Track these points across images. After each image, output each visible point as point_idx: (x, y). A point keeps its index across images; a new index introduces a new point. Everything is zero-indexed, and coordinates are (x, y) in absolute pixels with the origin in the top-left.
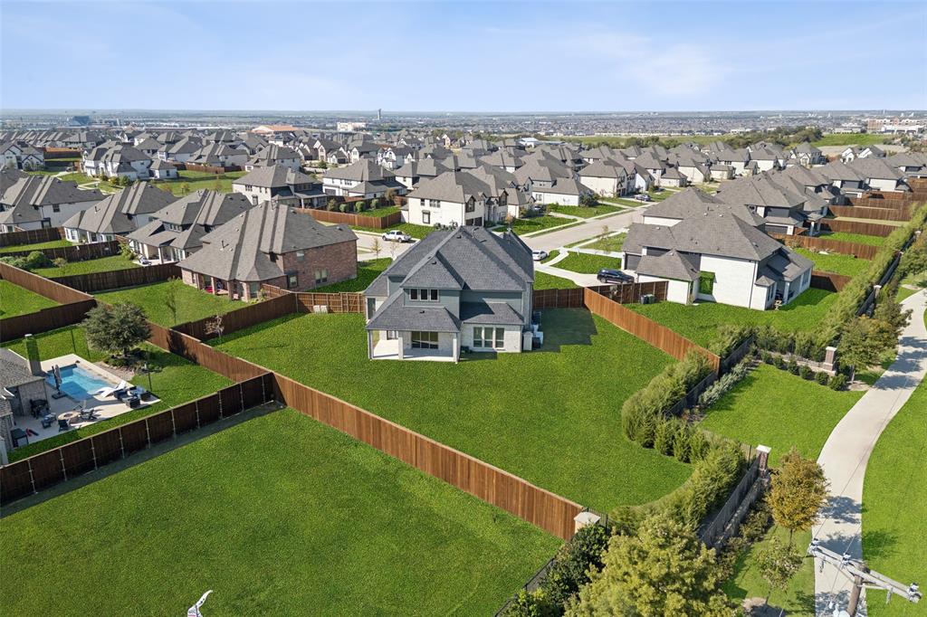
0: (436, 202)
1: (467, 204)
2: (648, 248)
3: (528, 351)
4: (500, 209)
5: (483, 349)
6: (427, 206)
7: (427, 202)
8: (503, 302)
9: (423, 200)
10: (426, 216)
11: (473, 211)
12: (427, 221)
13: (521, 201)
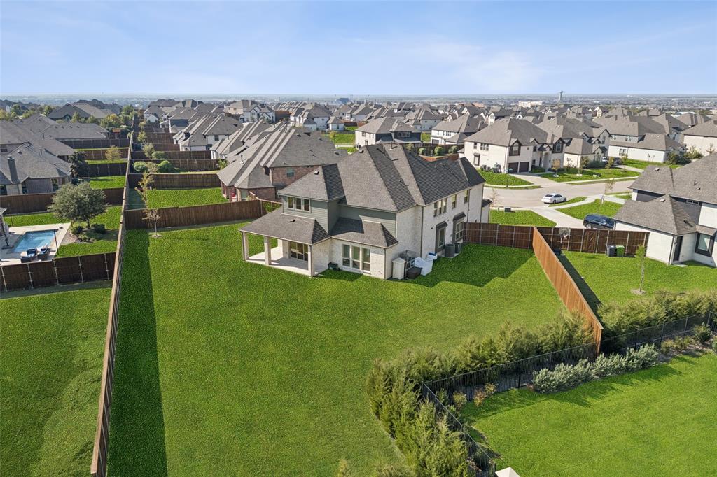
0: (485, 145)
1: (511, 148)
2: (639, 192)
3: (396, 280)
4: (554, 157)
5: (350, 269)
6: (478, 150)
7: (479, 145)
8: (378, 221)
9: (476, 144)
10: (477, 158)
11: (519, 154)
12: (476, 163)
13: (585, 152)
